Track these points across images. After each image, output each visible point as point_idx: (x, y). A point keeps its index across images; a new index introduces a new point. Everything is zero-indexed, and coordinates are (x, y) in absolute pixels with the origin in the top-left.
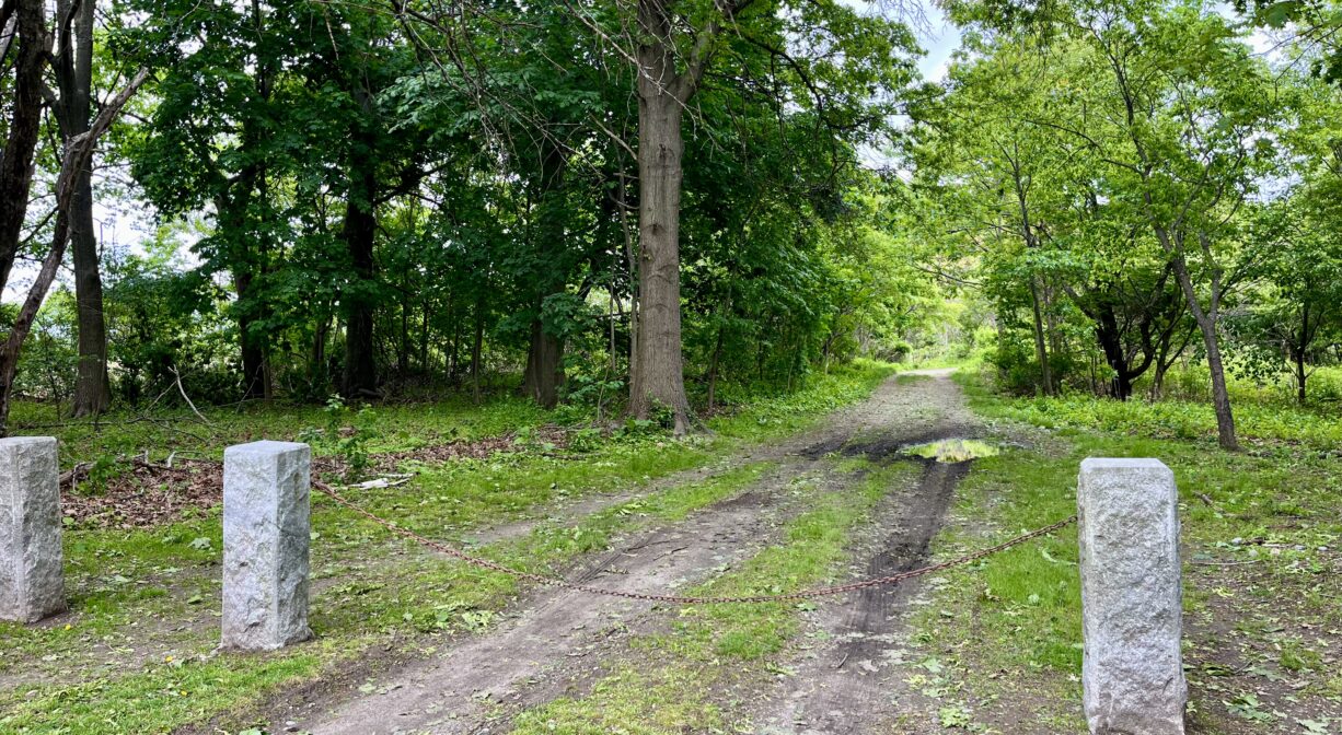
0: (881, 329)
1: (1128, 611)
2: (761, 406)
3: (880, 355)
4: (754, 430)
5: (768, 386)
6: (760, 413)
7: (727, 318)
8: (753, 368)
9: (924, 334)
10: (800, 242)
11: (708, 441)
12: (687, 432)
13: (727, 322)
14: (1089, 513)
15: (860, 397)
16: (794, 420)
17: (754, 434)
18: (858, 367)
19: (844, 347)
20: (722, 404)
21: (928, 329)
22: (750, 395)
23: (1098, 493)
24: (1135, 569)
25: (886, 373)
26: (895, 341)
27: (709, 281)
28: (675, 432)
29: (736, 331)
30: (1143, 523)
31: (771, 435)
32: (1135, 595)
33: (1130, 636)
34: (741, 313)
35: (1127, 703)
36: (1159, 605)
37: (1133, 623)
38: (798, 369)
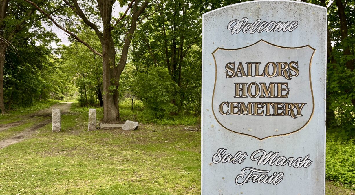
0: (57, 92)
1: (55, 121)
2: (22, 109)
3: (57, 99)
4: (20, 113)
5: (24, 105)
6: (21, 110)
7: (14, 90)
8: (20, 101)
9: (69, 94)
10: (33, 73)
11: (10, 115)
12: (5, 113)
13: (14, 91)
14: (52, 113)
15: (47, 108)
16: (29, 112)
17: (20, 114)
18: (49, 101)
19: (46, 96)
20: (12, 109)
21: (70, 92)
22: (19, 107)
23: (53, 111)
24: (56, 118)
25: (56, 103)
26: (61, 95)
27: (9, 81)
28: (2, 113)
29: (16, 93)
30: (57, 114)
31: (23, 114)
32: (56, 120)
33: (56, 123)
34: (17, 89)
35: (55, 129)
36: (58, 121)
37: (56, 122)
38: (31, 102)
